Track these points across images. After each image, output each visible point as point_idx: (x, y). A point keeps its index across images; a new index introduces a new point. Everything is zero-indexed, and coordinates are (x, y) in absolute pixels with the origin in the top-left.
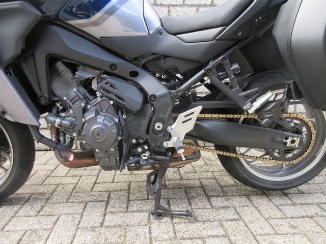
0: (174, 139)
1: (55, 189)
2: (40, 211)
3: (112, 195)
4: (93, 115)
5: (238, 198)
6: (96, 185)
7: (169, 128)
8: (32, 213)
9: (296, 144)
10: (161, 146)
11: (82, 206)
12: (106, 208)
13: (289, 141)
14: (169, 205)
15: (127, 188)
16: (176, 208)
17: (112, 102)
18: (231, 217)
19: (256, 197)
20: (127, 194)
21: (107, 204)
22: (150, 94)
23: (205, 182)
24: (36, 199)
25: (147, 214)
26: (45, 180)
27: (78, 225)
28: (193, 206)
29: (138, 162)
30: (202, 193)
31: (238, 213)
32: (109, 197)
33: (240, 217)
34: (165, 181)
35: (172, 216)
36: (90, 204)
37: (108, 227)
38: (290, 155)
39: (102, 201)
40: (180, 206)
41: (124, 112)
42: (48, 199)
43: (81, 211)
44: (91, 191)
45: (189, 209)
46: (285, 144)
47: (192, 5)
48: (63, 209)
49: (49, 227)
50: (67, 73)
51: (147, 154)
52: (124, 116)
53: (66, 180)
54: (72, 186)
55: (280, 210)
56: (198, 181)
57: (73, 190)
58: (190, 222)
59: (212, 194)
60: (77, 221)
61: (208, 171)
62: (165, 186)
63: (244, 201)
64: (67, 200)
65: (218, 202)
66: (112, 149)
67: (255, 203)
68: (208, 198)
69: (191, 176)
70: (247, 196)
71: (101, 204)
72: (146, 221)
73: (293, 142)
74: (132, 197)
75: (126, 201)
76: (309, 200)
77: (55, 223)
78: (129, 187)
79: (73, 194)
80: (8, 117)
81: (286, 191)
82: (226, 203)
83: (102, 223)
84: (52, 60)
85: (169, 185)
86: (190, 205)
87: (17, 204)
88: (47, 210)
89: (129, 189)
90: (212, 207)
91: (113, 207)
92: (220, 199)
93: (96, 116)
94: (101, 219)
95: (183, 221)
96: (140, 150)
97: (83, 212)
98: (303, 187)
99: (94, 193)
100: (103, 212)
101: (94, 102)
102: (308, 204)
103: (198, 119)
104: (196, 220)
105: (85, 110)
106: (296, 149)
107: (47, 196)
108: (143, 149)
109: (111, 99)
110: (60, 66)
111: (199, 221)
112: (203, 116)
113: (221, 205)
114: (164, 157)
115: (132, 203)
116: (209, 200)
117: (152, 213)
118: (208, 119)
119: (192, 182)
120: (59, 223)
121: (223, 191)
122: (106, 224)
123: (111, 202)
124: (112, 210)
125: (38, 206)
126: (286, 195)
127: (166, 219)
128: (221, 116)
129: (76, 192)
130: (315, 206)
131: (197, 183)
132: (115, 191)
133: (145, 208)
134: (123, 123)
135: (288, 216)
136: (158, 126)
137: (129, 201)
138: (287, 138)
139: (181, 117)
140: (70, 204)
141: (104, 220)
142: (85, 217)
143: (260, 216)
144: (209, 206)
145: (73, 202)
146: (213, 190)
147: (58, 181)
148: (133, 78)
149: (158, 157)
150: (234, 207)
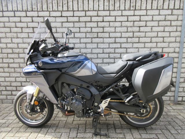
0: (101, 109)
1: (59, 122)
2: (55, 131)
3: (80, 126)
4: (75, 101)
5: (126, 130)
6: (74, 121)
7: (99, 105)
8: (53, 131)
9: (145, 112)
10: (97, 111)
11: (69, 129)
12: (78, 131)
13: (142, 111)
14: (100, 131)
15: (85, 123)
16: (103, 133)
17: (81, 96)
18: (122, 137)
19: (133, 129)
20: (85, 126)
21: (78, 129)
22: (93, 94)
23: (115, 122)
24: (53, 126)
25: (92, 134)
26: (55, 118)
27: (69, 136)
28: (109, 132)
29: (89, 116)
30: (113, 127)
31: (125, 136)
32: (79, 127)
33: (125, 137)
34: (100, 121)
35: (101, 135)
36: (72, 129)
37: (79, 138)
38: (143, 115)
39: (76, 128)
40: (104, 132)
41: (85, 99)
42: (57, 126)
43: (69, 131)
44: (72, 124)
45: (107, 133)
46: (141, 112)
47: (112, 48)
48: (63, 130)
49: (59, 136)
50: (67, 87)
51: (92, 113)
52: (85, 100)
53: (62, 119)
54: (65, 121)
55: (141, 135)
56: (113, 121)
57: (66, 123)
58: (107, 138)
59: (117, 127)
60: (68, 135)
61: (118, 117)
62: (100, 123)
63: (128, 131)
64: (64, 127)
65: (118, 131)
66: (81, 111)
67: (132, 132)
68: (115, 129)
69: (110, 119)
70: (130, 129)
71: (76, 129)
72: (91, 137)
73: (143, 111)
74: (87, 127)
75: (85, 128)
76: (153, 132)
77: (61, 135)
78: (86, 123)
79: (66, 125)
80: (47, 99)
81: (146, 128)
82: (121, 132)
83: (77, 136)
84: (63, 83)
85: (101, 122)
86: (108, 132)
87: (47, 128)
88: (58, 130)
89: (86, 124)
90: (116, 133)
91: (80, 131)
92: (119, 130)
93: (76, 101)
94: (76, 135)
95: (104, 137)
96: (90, 111)
97: (70, 132)
98: (153, 126)
99: (73, 125)
100: (77, 133)
101: (75, 96)
102: (153, 134)
103: (110, 102)
104: (109, 137)
105: (72, 99)
106: (145, 113)
107: (57, 125)
108: (91, 111)
109: (80, 95)
110: (65, 85)
111: (110, 138)
112: (111, 101)
113: (119, 132)
114: (98, 115)
115: (87, 129)
116: (115, 130)
117: (94, 134)
118: (113, 102)
119: (110, 122)
120: (62, 135)
121: (121, 126)
122: (78, 137)
123: (79, 129)
124: (80, 132)
125: (54, 129)
126: (145, 129)
127: (99, 136)
128: (118, 101)
129: (67, 124)
130: (155, 135)
131: (112, 122)
132: (81, 124)
133: (91, 132)
134: (84, 103)
135: (143, 138)
136: (96, 104)
137: (86, 128)
138: (141, 110)
139: (104, 102)
140: (65, 129)
141: (77, 135)
142: (71, 134)
143: (132, 137)
144: (114, 132)
145: (66, 128)
146: (117, 126)
147: (60, 119)
148: (88, 88)
149: (96, 114)
150: (124, 133)
